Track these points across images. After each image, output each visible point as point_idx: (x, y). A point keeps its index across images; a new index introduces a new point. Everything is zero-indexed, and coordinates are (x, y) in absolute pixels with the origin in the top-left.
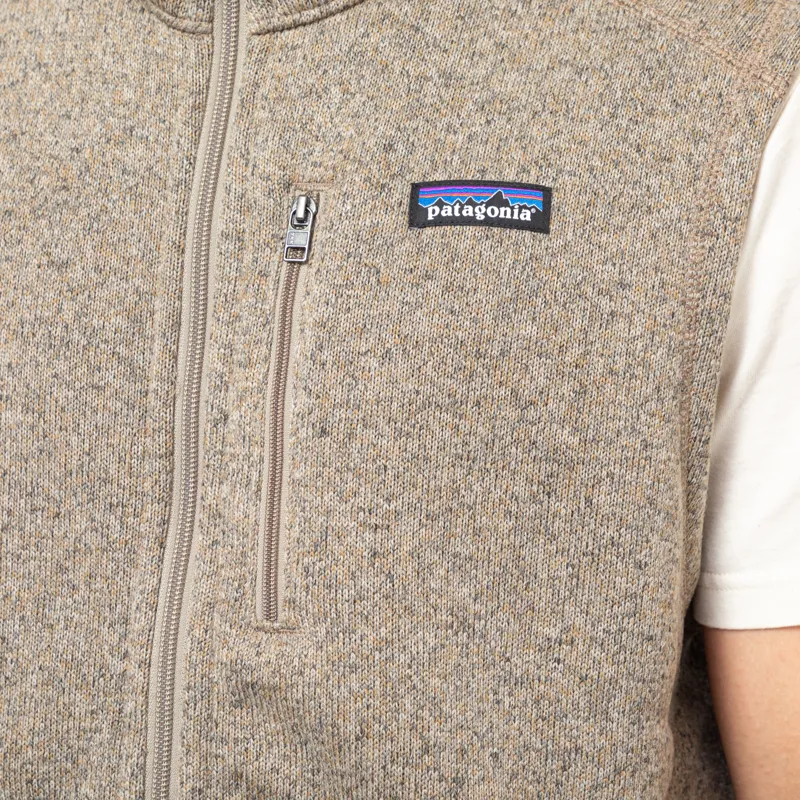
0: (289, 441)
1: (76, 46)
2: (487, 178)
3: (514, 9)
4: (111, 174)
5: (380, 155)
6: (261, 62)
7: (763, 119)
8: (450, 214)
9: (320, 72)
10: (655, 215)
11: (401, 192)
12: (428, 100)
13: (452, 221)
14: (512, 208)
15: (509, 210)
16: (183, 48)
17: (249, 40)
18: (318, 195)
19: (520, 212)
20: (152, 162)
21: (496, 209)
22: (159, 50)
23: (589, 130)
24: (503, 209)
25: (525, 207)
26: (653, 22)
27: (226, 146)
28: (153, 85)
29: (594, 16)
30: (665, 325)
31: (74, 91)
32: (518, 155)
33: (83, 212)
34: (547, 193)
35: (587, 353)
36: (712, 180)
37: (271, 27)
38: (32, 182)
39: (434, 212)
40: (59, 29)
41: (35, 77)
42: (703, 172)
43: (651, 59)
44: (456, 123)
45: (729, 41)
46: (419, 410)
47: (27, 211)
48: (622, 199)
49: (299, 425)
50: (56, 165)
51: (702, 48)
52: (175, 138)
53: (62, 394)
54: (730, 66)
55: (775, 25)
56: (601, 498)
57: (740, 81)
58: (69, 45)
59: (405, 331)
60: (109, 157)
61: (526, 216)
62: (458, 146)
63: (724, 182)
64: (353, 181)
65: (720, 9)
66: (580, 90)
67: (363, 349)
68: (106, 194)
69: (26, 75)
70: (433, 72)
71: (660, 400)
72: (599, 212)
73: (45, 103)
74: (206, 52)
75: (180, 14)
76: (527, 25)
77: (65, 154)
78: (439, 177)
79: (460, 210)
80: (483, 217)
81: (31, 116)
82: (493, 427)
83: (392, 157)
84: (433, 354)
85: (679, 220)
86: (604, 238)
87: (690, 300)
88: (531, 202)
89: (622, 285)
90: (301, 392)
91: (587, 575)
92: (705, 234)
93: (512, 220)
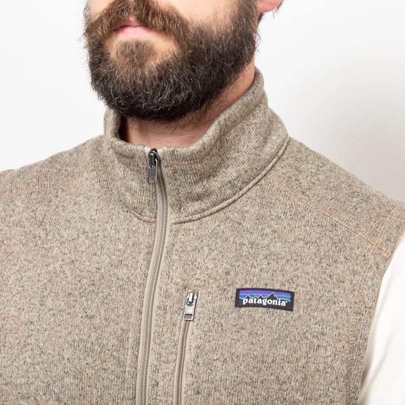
0: (183, 396)
1: (100, 225)
2: (268, 287)
3: (280, 216)
4: (113, 280)
5: (224, 276)
6: (175, 235)
7: (382, 266)
8: (252, 302)
9: (200, 241)
10: (337, 305)
11: (232, 292)
12: (244, 254)
13: (253, 305)
14: (278, 301)
15: (276, 301)
16: (144, 228)
17: (171, 226)
18: (198, 292)
19: (281, 302)
20: (130, 275)
21: (271, 301)
22: (134, 229)
23: (310, 268)
24: (274, 301)
25: (283, 300)
26: (337, 223)
27: (160, 270)
28: (131, 243)
29: (313, 220)
30: (340, 351)
31: (98, 244)
32: (280, 278)
33: (101, 295)
34: (292, 294)
35: (308, 362)
36: (361, 291)
37: (180, 221)
38: (80, 282)
39: (245, 301)
40: (93, 218)
41: (82, 238)
42: (357, 287)
43: (336, 239)
44: (255, 264)
45: (368, 233)
46: (238, 385)
47: (77, 294)
48: (323, 298)
49: (188, 389)
50: (90, 275)
51: (357, 235)
52: (139, 265)
53: (90, 371)
54: (368, 243)
55: (387, 227)
57: (372, 250)
58: (97, 224)
59: (233, 351)
60: (112, 273)
61: (284, 304)
62: (256, 273)
63: (365, 292)
64: (212, 287)
65: (365, 219)
66: (306, 251)
67: (215, 358)
68: (110, 288)
69: (78, 236)
70: (246, 242)
71: (338, 382)
72: (314, 303)
73: (86, 248)
74: (153, 230)
75: (143, 214)
76: (285, 223)
77: (94, 270)
78: (248, 286)
79: (257, 301)
80: (266, 304)
81: (80, 253)
82: (268, 392)
83: (229, 277)
84: (244, 361)
85: (347, 307)
86: (316, 314)
87: (351, 341)
88: (285, 298)
89: (323, 334)
90: (189, 375)
92: (357, 313)
93: (278, 305)
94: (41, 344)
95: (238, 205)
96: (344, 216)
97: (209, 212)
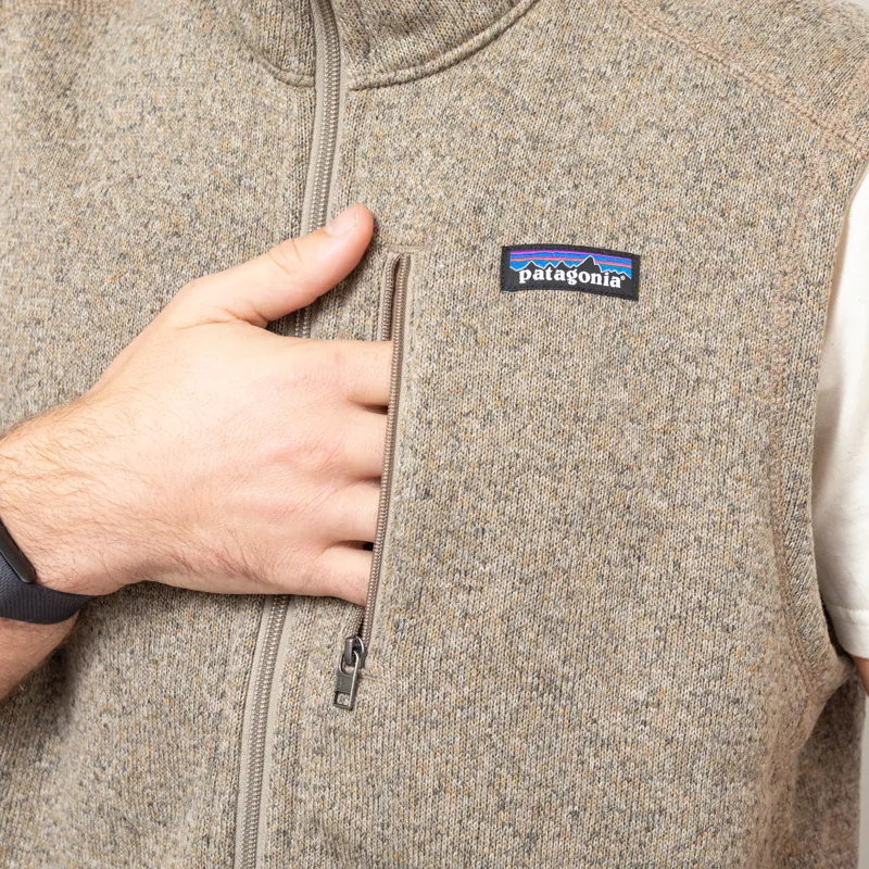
1: (188, 92)
2: (577, 244)
3: (603, 70)
4: (221, 222)
5: (470, 217)
6: (359, 118)
7: (844, 182)
8: (542, 278)
9: (414, 135)
10: (740, 281)
11: (492, 254)
12: (516, 163)
14: (603, 275)
15: (599, 276)
16: (285, 100)
17: (347, 95)
18: (409, 258)
19: (610, 280)
20: (260, 214)
21: (587, 274)
22: (267, 102)
24: (594, 275)
25: (615, 274)
26: (740, 78)
27: (330, 205)
28: (260, 135)
29: (682, 73)
30: (750, 391)
31: (184, 136)
32: (606, 221)
33: (194, 259)
34: (635, 260)
35: (673, 419)
36: (796, 244)
37: (367, 83)
38: (146, 226)
39: (525, 275)
40: (173, 74)
41: (151, 120)
42: (786, 236)
44: (544, 186)
45: (813, 99)
46: (519, 474)
47: (141, 255)
48: (707, 266)
49: (404, 485)
50: (168, 210)
51: (787, 106)
52: (281, 191)
54: (813, 126)
55: (863, 82)
56: (688, 562)
57: (823, 141)
58: (181, 90)
59: (507, 393)
61: (616, 283)
62: (547, 210)
63: (806, 247)
64: (443, 243)
65: (808, 64)
66: (664, 152)
67: (466, 410)
68: (215, 243)
69: (142, 118)
70: (520, 135)
71: (747, 465)
72: (686, 279)
73: (159, 147)
74: (308, 105)
75: (284, 67)
76: (615, 87)
77: (177, 199)
78: (529, 240)
79: (552, 275)
80: (575, 282)
81: (146, 159)
82: (591, 491)
83: (482, 220)
84: (532, 417)
85: (763, 286)
86: (691, 306)
87: (777, 364)
88: (620, 269)
89: (708, 351)
90: (408, 451)
91: (674, 638)
92: (791, 299)
93: (602, 286)
95: (505, 45)
96: (758, 60)
97: (436, 64)
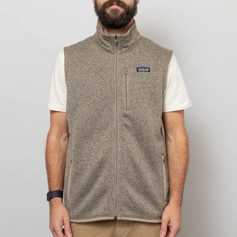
0: (128, 92)
1: (100, 56)
2: (144, 67)
6: (120, 56)
9: (126, 57)
11: (136, 68)
12: (137, 60)
13: (141, 71)
16: (112, 55)
17: (119, 54)
18: (128, 69)
21: (145, 70)
22: (109, 56)
23: (153, 62)
28: (109, 59)
32: (146, 65)
34: (149, 68)
37: (121, 53)
39: (139, 70)
43: (158, 56)
48: (156, 69)
50: (100, 67)
53: (104, 89)
56: (156, 97)
61: (148, 70)
62: (141, 64)
64: (131, 67)
70: (137, 57)
72: (154, 70)
74: (114, 56)
75: (111, 52)
76: (145, 53)
78: (139, 67)
81: (96, 63)
83: (134, 65)
86: (155, 72)
89: (157, 77)
91: (156, 104)
94: (90, 84)
95: (134, 49)
97: (127, 51)
